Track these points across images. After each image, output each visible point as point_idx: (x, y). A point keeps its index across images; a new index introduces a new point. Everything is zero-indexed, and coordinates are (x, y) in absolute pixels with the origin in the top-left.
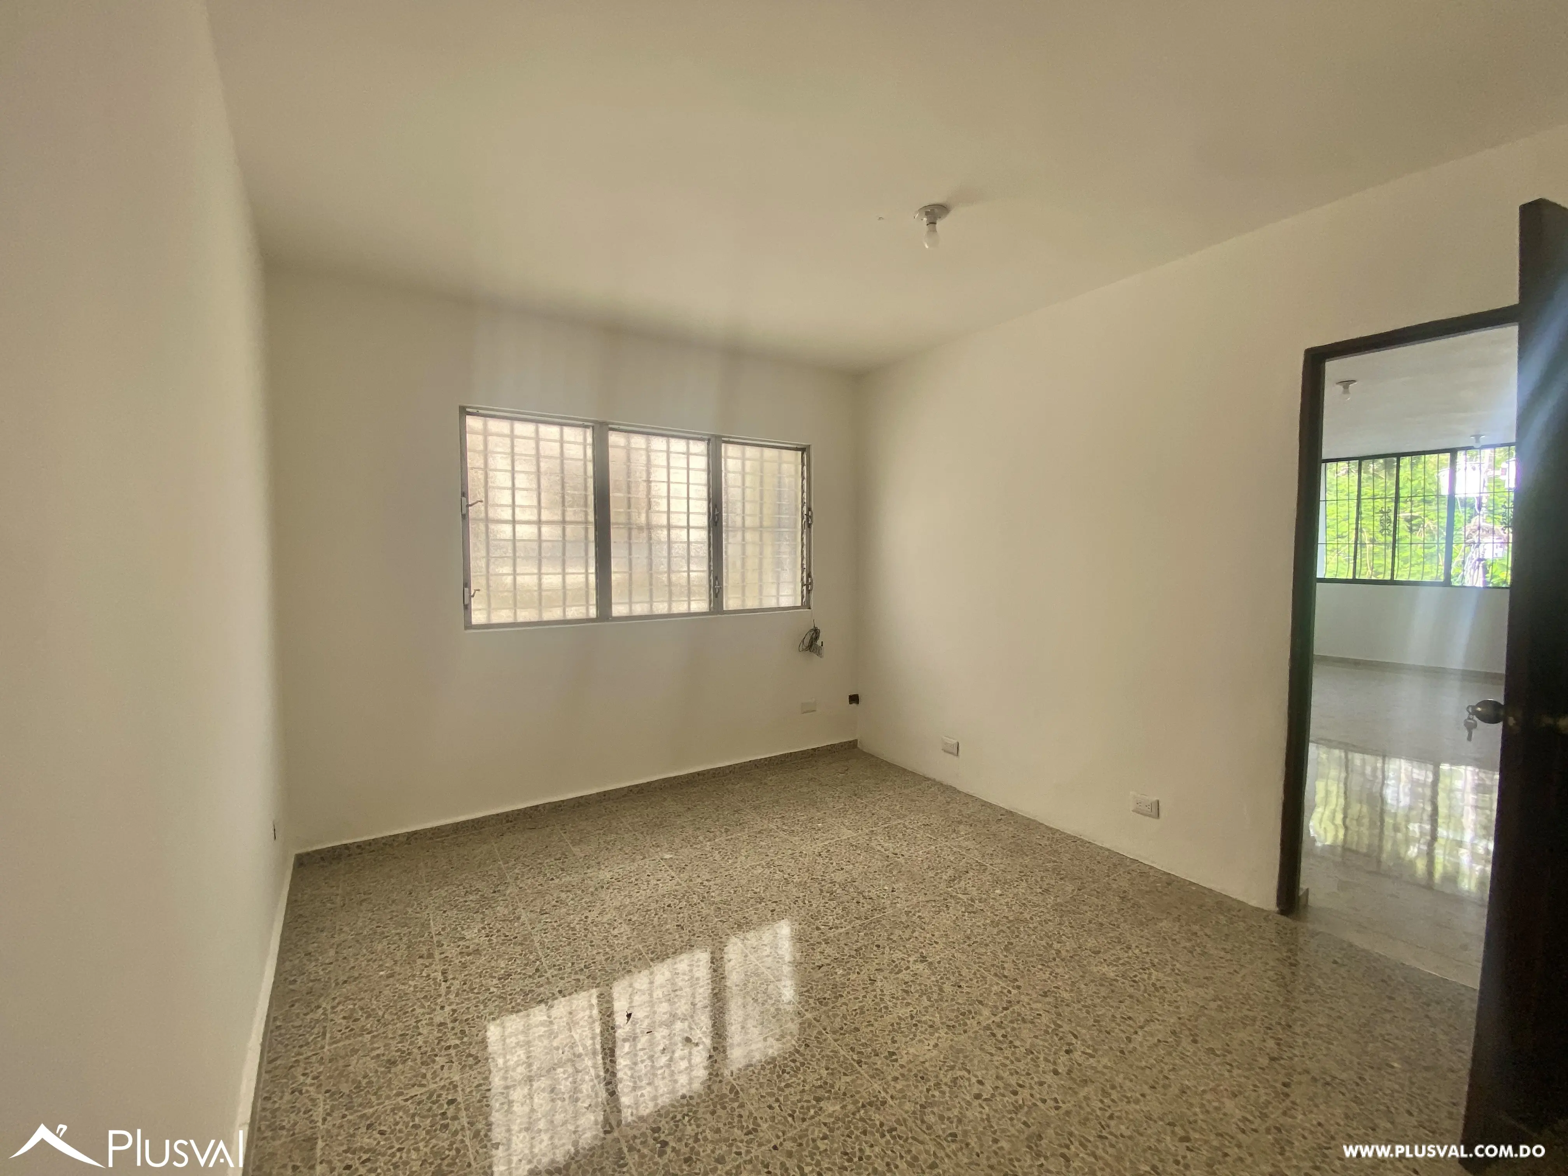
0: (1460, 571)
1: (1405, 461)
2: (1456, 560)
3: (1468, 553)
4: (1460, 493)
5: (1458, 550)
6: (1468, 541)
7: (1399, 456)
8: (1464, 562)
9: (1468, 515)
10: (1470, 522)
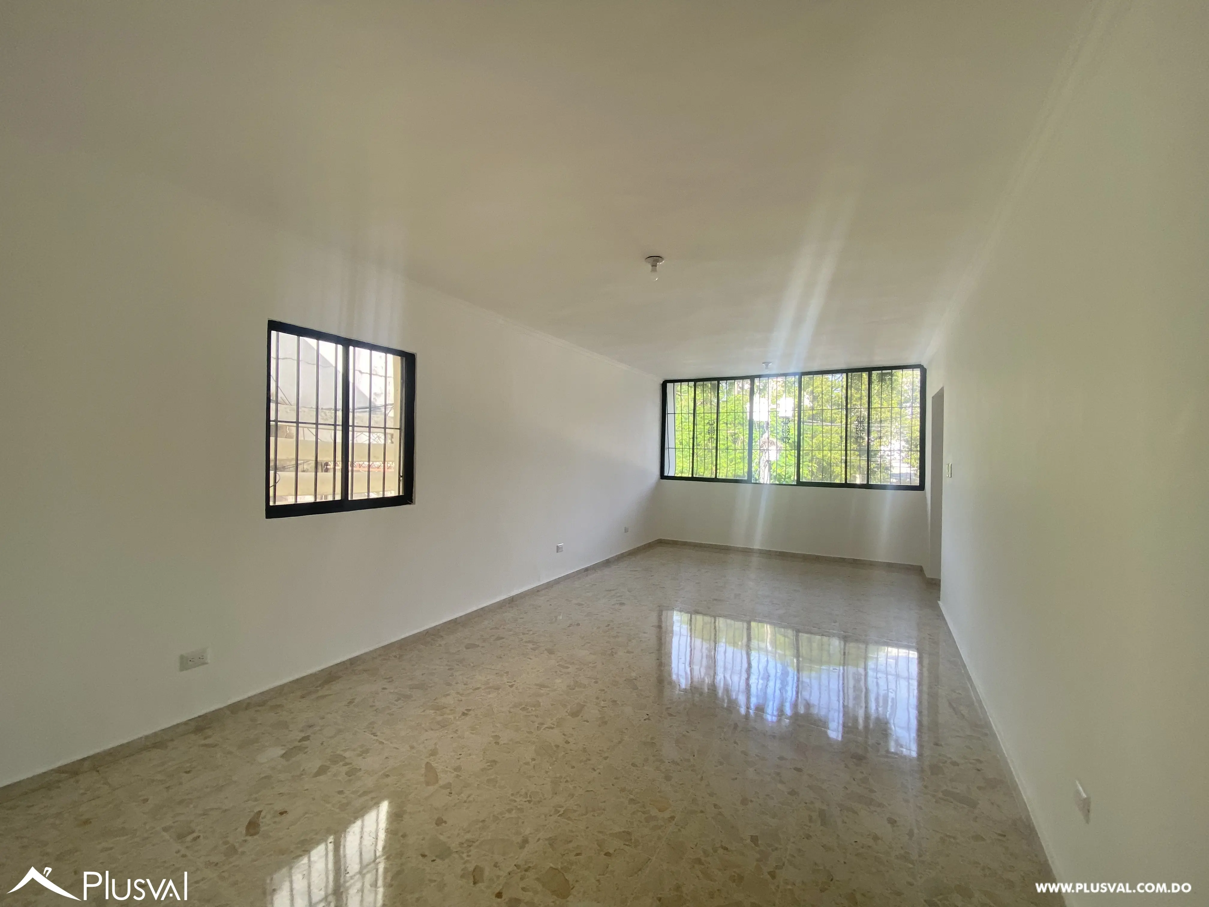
0: (758, 468)
1: (723, 384)
2: (755, 461)
3: (762, 457)
4: (756, 418)
5: (756, 454)
6: (761, 449)
7: (719, 379)
8: (759, 462)
9: (761, 433)
10: (762, 437)
